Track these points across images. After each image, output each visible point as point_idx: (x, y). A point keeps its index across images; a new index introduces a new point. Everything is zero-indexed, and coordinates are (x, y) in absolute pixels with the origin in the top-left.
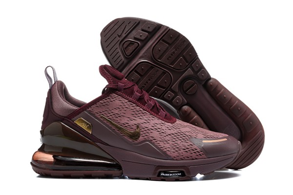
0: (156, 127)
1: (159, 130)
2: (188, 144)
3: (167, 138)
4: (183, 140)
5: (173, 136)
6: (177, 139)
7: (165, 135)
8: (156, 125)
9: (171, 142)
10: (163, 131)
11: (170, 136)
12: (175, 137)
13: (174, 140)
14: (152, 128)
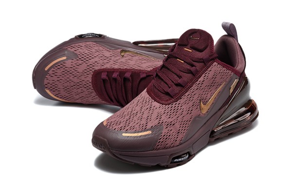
0: (108, 59)
1: (105, 58)
2: (79, 51)
3: (97, 54)
4: (84, 54)
5: (93, 57)
6: (88, 54)
7: (99, 56)
8: (108, 62)
9: (94, 51)
10: (101, 58)
11: (95, 56)
12: (90, 55)
13: (91, 53)
14: (111, 58)
